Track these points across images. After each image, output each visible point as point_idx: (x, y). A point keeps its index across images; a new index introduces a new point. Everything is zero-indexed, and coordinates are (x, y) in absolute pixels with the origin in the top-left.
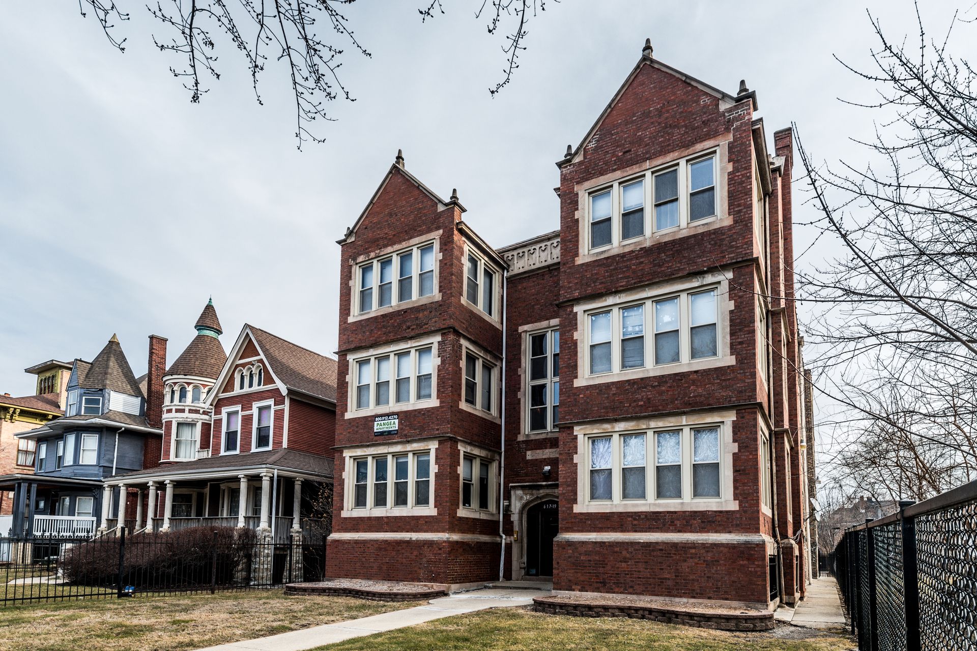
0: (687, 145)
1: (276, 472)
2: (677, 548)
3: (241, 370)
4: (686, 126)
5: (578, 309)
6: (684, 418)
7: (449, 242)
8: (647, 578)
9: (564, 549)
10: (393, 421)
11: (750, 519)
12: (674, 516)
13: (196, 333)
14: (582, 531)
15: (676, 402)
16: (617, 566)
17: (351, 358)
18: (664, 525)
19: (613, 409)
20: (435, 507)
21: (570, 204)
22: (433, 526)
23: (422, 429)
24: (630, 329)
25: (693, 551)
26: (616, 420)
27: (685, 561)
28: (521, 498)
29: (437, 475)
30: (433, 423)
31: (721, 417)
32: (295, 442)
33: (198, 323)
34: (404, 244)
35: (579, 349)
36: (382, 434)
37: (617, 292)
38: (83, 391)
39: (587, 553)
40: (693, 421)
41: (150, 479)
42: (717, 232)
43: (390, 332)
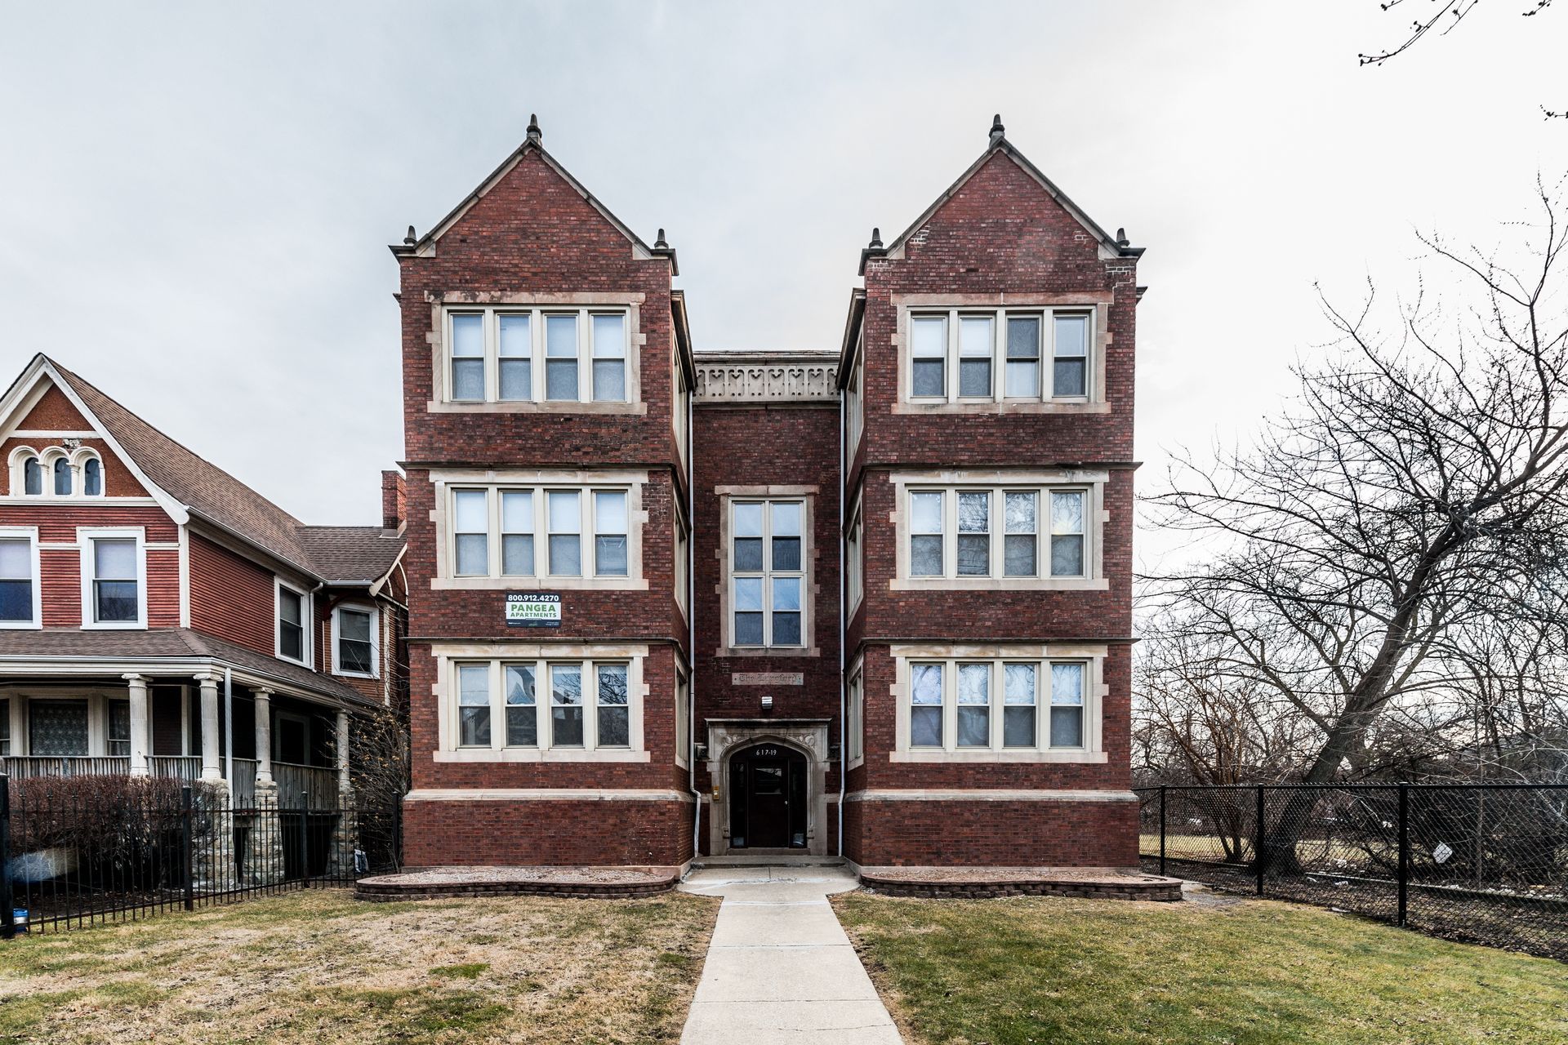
1: (228, 673)
2: (1035, 807)
3: (28, 452)
4: (1054, 263)
5: (897, 480)
6: (1045, 648)
8: (998, 845)
9: (880, 810)
10: (548, 605)
11: (1120, 774)
12: (1030, 769)
14: (903, 787)
15: (1035, 628)
16: (957, 831)
17: (438, 478)
18: (1017, 780)
19: (949, 628)
20: (646, 749)
21: (883, 319)
22: (644, 779)
23: (614, 625)
24: (970, 522)
25: (1056, 811)
26: (954, 643)
27: (1046, 823)
28: (724, 739)
29: (646, 700)
30: (635, 616)
31: (1091, 651)
34: (558, 297)
35: (897, 537)
36: (524, 623)
39: (913, 816)
42: (1091, 419)
43: (534, 449)
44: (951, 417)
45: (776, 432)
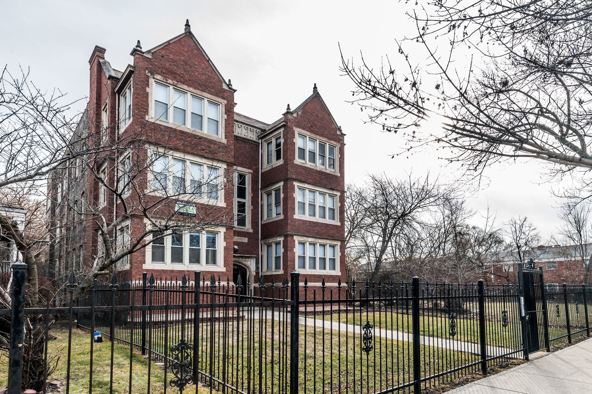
0: (329, 139)
4: (329, 131)
5: (295, 184)
10: (192, 208)
16: (310, 296)
17: (150, 148)
19: (308, 232)
20: (224, 267)
24: (311, 200)
29: (225, 248)
30: (222, 216)
31: (337, 243)
34: (197, 91)
35: (295, 201)
36: (182, 214)
37: (309, 184)
42: (336, 176)
43: (188, 146)
44: (308, 168)
45: (239, 147)
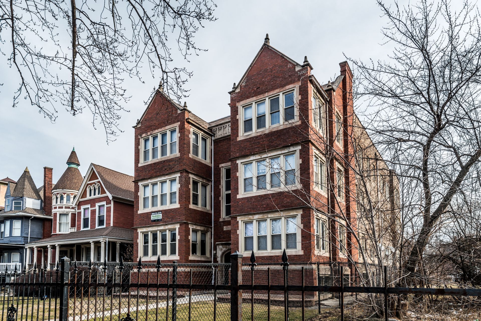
0: (283, 86)
1: (107, 239)
3: (90, 187)
4: (282, 77)
5: (239, 162)
6: (282, 213)
7: (183, 128)
12: (278, 258)
13: (67, 166)
15: (279, 206)
17: (140, 184)
18: (274, 262)
19: (253, 209)
20: (179, 256)
21: (235, 112)
23: (172, 219)
24: (260, 171)
26: (255, 214)
28: (222, 249)
29: (179, 240)
30: (177, 215)
32: (117, 223)
33: (68, 161)
34: (163, 129)
35: (239, 180)
36: (155, 221)
37: (254, 154)
38: (13, 198)
40: (286, 214)
41: (48, 243)
42: (295, 127)
43: (157, 172)
44: (253, 138)
